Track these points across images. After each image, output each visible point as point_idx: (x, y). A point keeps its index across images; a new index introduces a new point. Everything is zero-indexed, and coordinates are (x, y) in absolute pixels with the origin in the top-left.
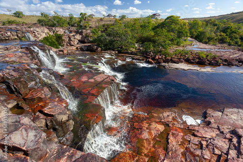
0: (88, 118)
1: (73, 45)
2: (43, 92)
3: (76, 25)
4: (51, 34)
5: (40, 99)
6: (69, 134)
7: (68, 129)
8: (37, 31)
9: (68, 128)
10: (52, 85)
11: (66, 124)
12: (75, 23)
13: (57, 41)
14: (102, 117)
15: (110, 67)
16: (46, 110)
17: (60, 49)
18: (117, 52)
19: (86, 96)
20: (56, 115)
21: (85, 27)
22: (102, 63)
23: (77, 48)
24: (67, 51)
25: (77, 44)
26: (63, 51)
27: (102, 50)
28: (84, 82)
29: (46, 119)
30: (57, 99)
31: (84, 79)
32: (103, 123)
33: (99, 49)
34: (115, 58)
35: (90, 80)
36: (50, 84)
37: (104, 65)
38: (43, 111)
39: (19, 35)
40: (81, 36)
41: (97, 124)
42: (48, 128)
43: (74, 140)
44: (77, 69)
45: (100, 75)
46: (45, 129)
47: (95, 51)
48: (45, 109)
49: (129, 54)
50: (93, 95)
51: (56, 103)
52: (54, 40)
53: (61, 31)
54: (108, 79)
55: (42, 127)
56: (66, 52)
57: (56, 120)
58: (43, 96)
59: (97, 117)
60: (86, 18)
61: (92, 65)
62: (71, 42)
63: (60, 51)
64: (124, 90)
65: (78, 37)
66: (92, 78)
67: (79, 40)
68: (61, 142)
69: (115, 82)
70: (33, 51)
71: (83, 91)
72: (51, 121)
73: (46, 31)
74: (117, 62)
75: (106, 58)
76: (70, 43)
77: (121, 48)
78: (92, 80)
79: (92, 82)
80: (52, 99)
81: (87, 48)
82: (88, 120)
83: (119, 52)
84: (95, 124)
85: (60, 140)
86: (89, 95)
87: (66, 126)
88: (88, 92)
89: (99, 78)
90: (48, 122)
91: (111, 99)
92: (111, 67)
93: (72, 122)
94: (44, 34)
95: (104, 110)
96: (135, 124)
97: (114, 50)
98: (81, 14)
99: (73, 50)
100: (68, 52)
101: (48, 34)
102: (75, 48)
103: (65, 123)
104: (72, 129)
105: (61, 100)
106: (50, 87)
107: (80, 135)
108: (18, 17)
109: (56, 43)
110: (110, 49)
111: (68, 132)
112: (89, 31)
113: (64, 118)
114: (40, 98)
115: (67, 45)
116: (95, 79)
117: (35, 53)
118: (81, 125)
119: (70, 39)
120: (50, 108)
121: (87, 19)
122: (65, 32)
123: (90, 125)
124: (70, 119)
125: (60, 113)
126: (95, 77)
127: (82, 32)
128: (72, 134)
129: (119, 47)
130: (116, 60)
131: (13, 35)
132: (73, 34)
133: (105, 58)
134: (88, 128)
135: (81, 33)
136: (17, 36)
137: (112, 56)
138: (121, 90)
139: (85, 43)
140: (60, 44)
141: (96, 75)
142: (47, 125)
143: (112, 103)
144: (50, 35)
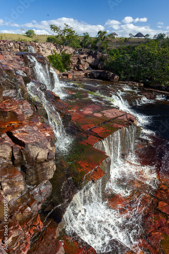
0: (81, 168)
1: (81, 70)
2: (21, 107)
3: (90, 46)
4: (58, 52)
5: (14, 116)
6: (45, 184)
7: (44, 176)
8: (42, 47)
9: (46, 174)
10: (39, 103)
11: (42, 166)
12: (89, 44)
13: (63, 62)
14: (104, 173)
15: (128, 104)
16: (17, 134)
17: (64, 73)
18: (142, 85)
19: (85, 136)
20: (29, 146)
21: (102, 48)
22: (117, 96)
23: (86, 75)
24: (73, 76)
25: (87, 69)
26: (67, 75)
27: (119, 80)
28: (87, 116)
29: (12, 147)
30: (40, 123)
31: (88, 111)
32: (104, 183)
33: (116, 77)
34: (139, 93)
35: (96, 114)
36: (37, 102)
37: (120, 99)
38: (12, 134)
39: (22, 48)
40: (94, 59)
41: (93, 181)
42: (13, 164)
43: (51, 197)
44: (81, 97)
45: (113, 110)
46: (9, 164)
47: (109, 80)
48: (16, 131)
49: (162, 90)
50: (96, 135)
51: (35, 128)
52: (59, 61)
53: (70, 50)
54: (125, 117)
55: (5, 159)
56: (71, 77)
57: (28, 154)
58: (19, 112)
59: (96, 170)
60: (104, 37)
61: (102, 96)
62: (80, 66)
63: (64, 75)
64: (147, 141)
65: (90, 60)
66: (99, 112)
67: (90, 65)
68: (31, 193)
69: (134, 125)
70: (29, 60)
71: (82, 127)
72: (20, 153)
73: (53, 47)
74: (140, 98)
75: (125, 92)
76: (78, 67)
77: (151, 79)
78: (99, 115)
79: (98, 118)
80: (31, 121)
81: (100, 75)
82: (80, 171)
83: (146, 85)
84: (91, 182)
85: (29, 189)
86: (91, 134)
87: (43, 170)
88: (90, 130)
89: (109, 114)
90: (15, 153)
91: (123, 149)
92: (131, 104)
93: (52, 165)
94: (50, 51)
95: (109, 163)
96: (160, 203)
97: (138, 82)
98: (100, 32)
99: (80, 76)
100: (73, 78)
101: (54, 51)
102: (84, 74)
103: (41, 163)
104: (51, 177)
105: (45, 127)
106: (36, 105)
107: (64, 192)
108: (29, 36)
109: (61, 64)
110: (132, 79)
111: (44, 180)
112: (105, 55)
113: (42, 154)
114: (14, 113)
115: (74, 69)
116: (103, 114)
117: (31, 63)
118: (68, 176)
119: (79, 62)
120: (23, 132)
121: (105, 39)
122: (74, 53)
123: (81, 181)
124: (50, 159)
125: (36, 143)
126: (104, 111)
127: (96, 54)
128: (50, 186)
129: (147, 78)
130: (139, 95)
131: (15, 48)
132: (85, 55)
133: (122, 91)
134: (77, 185)
135: (94, 56)
136: (20, 49)
137: (133, 89)
138: (142, 140)
139: (99, 69)
140: (65, 67)
141: (107, 109)
142: (13, 158)
143: (123, 156)
144: (56, 54)
